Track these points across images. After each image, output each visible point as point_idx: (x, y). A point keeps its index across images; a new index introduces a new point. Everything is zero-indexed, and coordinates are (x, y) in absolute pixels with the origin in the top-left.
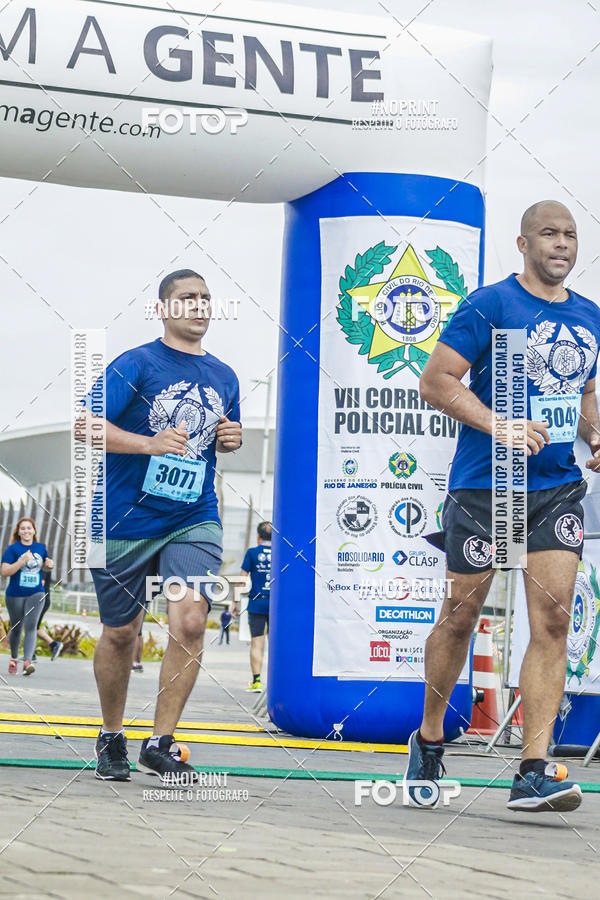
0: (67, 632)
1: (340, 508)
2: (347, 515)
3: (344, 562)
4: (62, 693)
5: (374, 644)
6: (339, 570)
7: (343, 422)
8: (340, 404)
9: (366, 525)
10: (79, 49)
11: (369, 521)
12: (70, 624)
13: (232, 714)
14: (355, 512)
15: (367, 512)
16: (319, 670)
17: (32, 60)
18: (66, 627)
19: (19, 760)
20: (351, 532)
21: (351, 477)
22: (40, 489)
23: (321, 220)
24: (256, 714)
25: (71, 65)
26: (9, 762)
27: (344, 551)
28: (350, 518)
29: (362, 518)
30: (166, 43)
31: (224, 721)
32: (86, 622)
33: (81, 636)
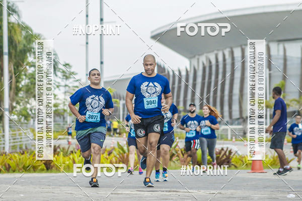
0: (223, 153)
12: (225, 147)
18: (222, 149)
22: (198, 59)
32: (236, 145)
33: (233, 154)
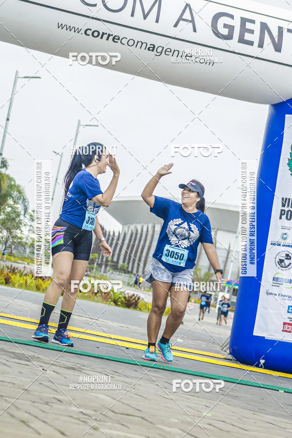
0: (133, 297)
1: (277, 255)
2: (280, 260)
3: (276, 282)
4: (130, 327)
5: (285, 324)
6: (273, 285)
7: (284, 214)
8: (283, 205)
9: (288, 266)
10: (181, 19)
11: (290, 264)
12: (136, 293)
13: (210, 348)
14: (284, 258)
15: (290, 259)
16: (257, 332)
17: (157, 21)
18: (134, 295)
19: (109, 357)
20: (281, 268)
21: (284, 241)
22: (129, 227)
23: (286, 116)
24: (222, 349)
25: (176, 26)
26: (104, 357)
27: (276, 276)
28: (281, 261)
29: (287, 262)
30: (222, 21)
31: (206, 351)
32: (143, 293)
33: (140, 300)
